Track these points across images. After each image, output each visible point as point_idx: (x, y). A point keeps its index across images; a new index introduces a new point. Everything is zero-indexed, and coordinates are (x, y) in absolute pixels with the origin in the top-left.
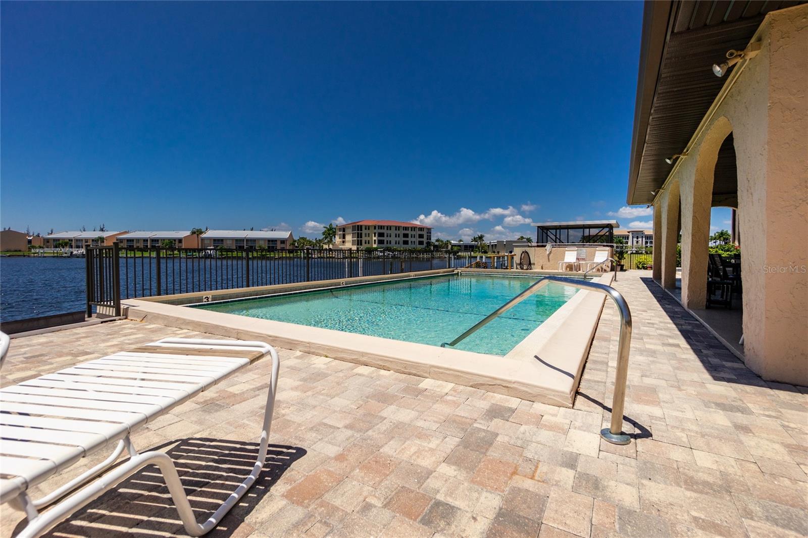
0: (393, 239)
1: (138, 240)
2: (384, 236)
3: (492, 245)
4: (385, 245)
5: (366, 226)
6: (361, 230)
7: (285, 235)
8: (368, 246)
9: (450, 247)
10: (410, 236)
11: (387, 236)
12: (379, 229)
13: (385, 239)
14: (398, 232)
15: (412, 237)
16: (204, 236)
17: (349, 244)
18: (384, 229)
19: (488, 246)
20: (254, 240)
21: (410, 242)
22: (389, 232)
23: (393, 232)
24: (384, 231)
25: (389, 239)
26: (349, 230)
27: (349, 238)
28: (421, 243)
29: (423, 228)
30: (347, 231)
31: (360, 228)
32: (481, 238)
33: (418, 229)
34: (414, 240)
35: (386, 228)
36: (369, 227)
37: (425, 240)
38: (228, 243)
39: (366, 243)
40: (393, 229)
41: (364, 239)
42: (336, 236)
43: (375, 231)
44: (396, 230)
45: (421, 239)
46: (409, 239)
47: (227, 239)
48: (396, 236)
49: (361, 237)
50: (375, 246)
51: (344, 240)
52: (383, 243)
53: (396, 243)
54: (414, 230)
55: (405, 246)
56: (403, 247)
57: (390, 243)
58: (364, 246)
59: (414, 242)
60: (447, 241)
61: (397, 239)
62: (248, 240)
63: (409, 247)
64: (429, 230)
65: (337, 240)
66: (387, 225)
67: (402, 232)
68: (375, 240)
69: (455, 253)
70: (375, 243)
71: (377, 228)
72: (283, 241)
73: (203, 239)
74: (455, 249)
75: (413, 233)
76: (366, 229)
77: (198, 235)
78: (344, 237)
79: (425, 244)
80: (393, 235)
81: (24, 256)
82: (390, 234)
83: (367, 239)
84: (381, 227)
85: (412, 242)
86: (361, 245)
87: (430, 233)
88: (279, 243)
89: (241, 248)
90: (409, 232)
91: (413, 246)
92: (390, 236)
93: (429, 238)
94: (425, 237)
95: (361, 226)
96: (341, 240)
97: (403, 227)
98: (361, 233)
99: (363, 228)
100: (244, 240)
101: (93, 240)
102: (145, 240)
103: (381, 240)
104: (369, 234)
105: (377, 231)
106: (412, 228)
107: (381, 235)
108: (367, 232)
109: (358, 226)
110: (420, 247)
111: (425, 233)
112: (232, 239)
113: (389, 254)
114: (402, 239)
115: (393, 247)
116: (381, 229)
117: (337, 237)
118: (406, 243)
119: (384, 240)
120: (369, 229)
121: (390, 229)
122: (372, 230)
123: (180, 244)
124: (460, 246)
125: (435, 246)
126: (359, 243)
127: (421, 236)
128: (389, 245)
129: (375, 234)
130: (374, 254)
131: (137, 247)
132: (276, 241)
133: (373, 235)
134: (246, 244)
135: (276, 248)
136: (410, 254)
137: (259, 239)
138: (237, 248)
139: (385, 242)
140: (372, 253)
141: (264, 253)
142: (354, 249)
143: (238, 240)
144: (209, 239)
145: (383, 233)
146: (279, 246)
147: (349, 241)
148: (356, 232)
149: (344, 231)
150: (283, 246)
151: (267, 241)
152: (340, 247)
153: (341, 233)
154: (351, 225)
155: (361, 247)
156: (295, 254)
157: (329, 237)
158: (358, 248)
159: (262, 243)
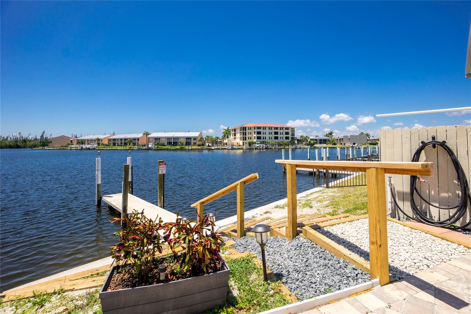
0: (267, 136)
2: (261, 134)
3: (340, 139)
4: (262, 140)
5: (249, 127)
6: (246, 130)
7: (196, 134)
8: (250, 140)
9: (309, 140)
10: (279, 133)
11: (263, 134)
12: (257, 129)
13: (262, 135)
14: (270, 131)
15: (280, 134)
16: (149, 136)
17: (238, 140)
19: (337, 139)
20: (178, 138)
21: (279, 138)
22: (264, 131)
23: (267, 131)
24: (261, 130)
25: (264, 136)
26: (238, 131)
27: (238, 135)
28: (287, 138)
29: (289, 128)
30: (236, 131)
31: (244, 129)
32: (331, 134)
33: (285, 129)
34: (282, 136)
35: (262, 128)
36: (251, 128)
37: (290, 136)
38: (163, 140)
39: (249, 139)
40: (267, 129)
41: (247, 136)
42: (231, 134)
44: (269, 129)
45: (287, 136)
46: (279, 136)
47: (162, 138)
48: (269, 134)
49: (246, 135)
50: (255, 141)
51: (235, 137)
52: (261, 139)
53: (269, 139)
54: (282, 130)
55: (277, 140)
56: (274, 141)
57: (265, 139)
58: (248, 141)
59: (282, 137)
60: (306, 136)
61: (270, 136)
62: (175, 138)
63: (279, 140)
64: (293, 130)
65: (232, 137)
66: (263, 126)
67: (274, 131)
68: (255, 137)
69: (312, 145)
70: (255, 139)
71: (256, 128)
72: (195, 139)
73: (149, 138)
74: (312, 142)
75: (281, 131)
76: (249, 129)
77: (147, 136)
78: (235, 135)
79: (290, 139)
80: (267, 133)
83: (250, 136)
84: (259, 128)
85: (280, 137)
86: (246, 140)
87: (294, 131)
88: (192, 139)
89: (169, 143)
90: (279, 131)
91: (282, 140)
92: (265, 134)
93: (293, 134)
94: (290, 134)
95: (246, 128)
96: (234, 137)
97: (274, 128)
98: (246, 132)
100: (172, 138)
103: (259, 137)
104: (251, 133)
105: (256, 130)
106: (280, 128)
107: (259, 133)
108: (250, 131)
109: (243, 127)
110: (286, 141)
111: (290, 131)
112: (165, 138)
113: (263, 146)
114: (273, 136)
115: (267, 141)
118: (276, 138)
119: (261, 137)
120: (251, 129)
121: (265, 129)
122: (253, 131)
123: (138, 141)
124: (316, 140)
125: (298, 140)
126: (244, 139)
127: (287, 133)
128: (264, 140)
130: (253, 146)
131: (118, 143)
132: (191, 138)
133: (254, 133)
134: (173, 140)
135: (191, 143)
136: (279, 146)
137: (181, 137)
138: (168, 143)
139: (262, 138)
140: (252, 145)
141: (183, 146)
142: (241, 143)
143: (169, 138)
144: (152, 138)
145: (261, 132)
146: (193, 142)
147: (238, 138)
148: (242, 131)
149: (235, 131)
150: (195, 141)
151: (185, 139)
152: (233, 142)
153: (234, 132)
154: (239, 127)
155: (246, 141)
156: (202, 147)
157: (226, 136)
158: (243, 143)
159: (182, 140)
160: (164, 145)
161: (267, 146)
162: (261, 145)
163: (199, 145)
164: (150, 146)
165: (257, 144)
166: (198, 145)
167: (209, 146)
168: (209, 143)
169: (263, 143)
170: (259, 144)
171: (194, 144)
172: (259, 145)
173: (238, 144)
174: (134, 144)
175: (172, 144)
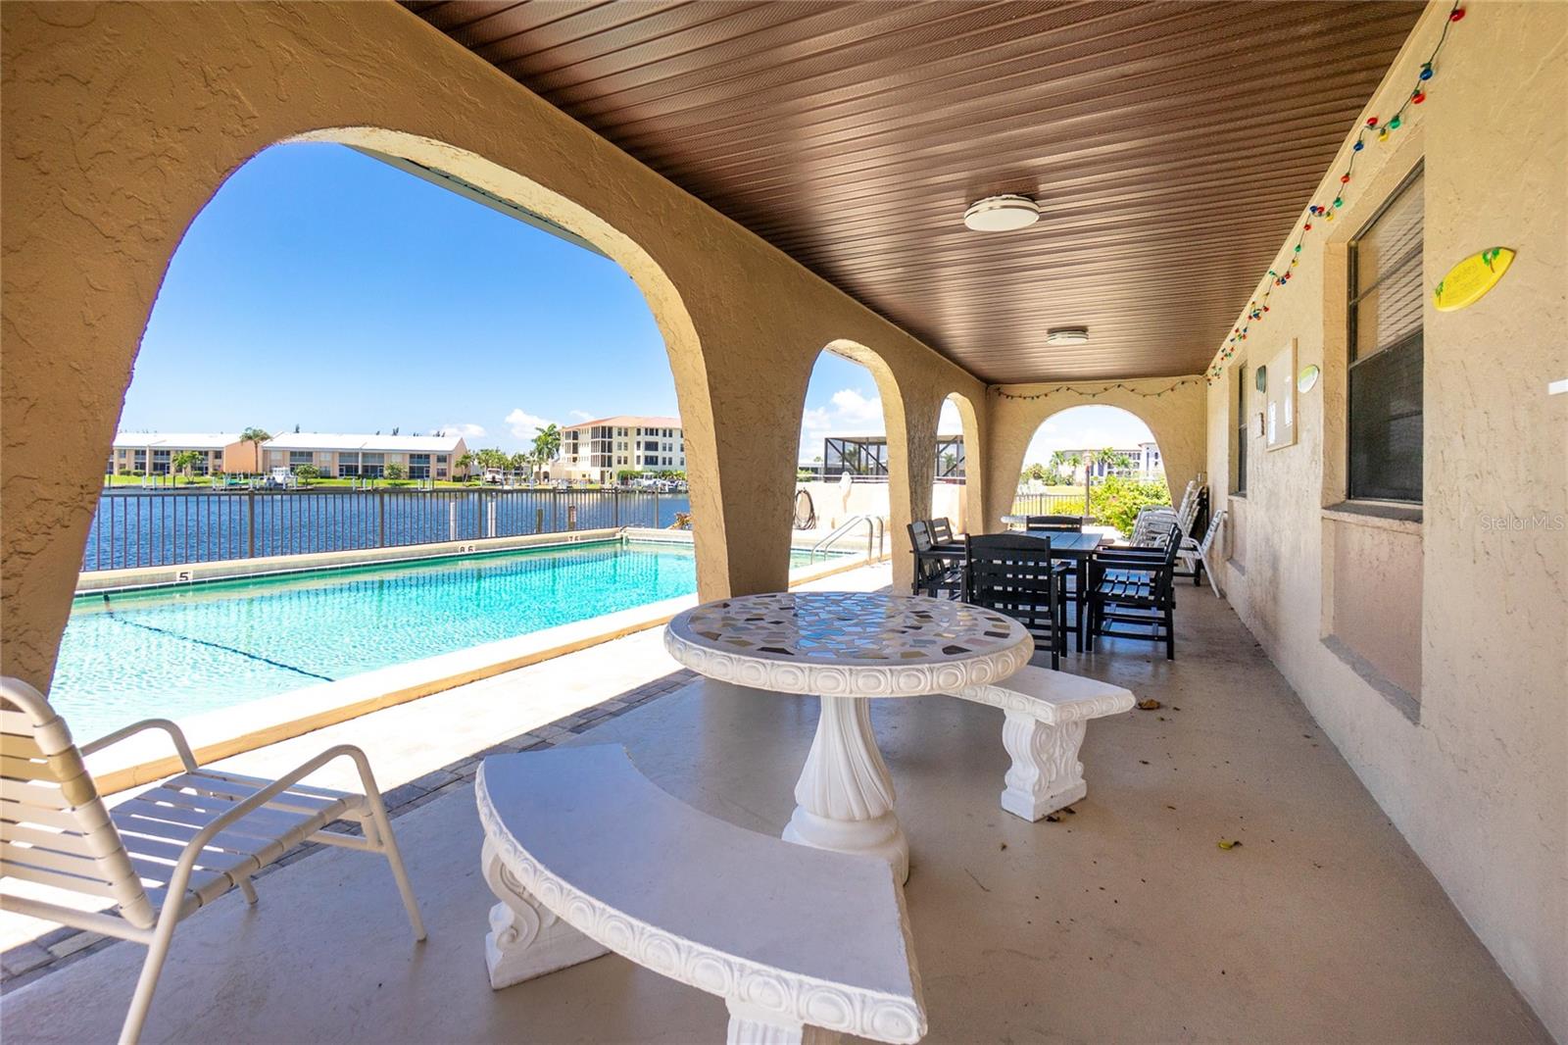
0: (676, 455)
1: (125, 451)
2: (656, 449)
4: (660, 467)
5: (620, 429)
6: (610, 437)
7: (447, 444)
8: (623, 467)
11: (664, 449)
12: (646, 434)
13: (660, 454)
16: (267, 444)
17: (583, 467)
18: (657, 435)
20: (381, 455)
22: (667, 440)
23: (676, 441)
24: (659, 439)
25: (667, 454)
26: (585, 438)
27: (585, 451)
30: (580, 436)
31: (607, 432)
35: (661, 433)
36: (626, 429)
38: (322, 459)
39: (619, 462)
40: (676, 434)
41: (616, 454)
42: (561, 447)
43: (639, 438)
47: (323, 451)
48: (682, 450)
49: (610, 451)
50: (639, 468)
51: (575, 455)
52: (656, 463)
53: (682, 464)
57: (670, 463)
58: (616, 468)
62: (368, 454)
65: (563, 454)
66: (664, 426)
68: (639, 457)
70: (638, 462)
71: (643, 432)
72: (443, 458)
73: (266, 452)
76: (620, 434)
77: (256, 442)
78: (575, 450)
80: (676, 448)
82: (671, 444)
83: (623, 453)
84: (652, 432)
86: (610, 465)
88: (433, 460)
89: (349, 471)
92: (671, 449)
95: (610, 429)
96: (571, 455)
98: (610, 443)
99: (615, 432)
100: (358, 454)
102: (141, 452)
103: (652, 457)
104: (626, 445)
105: (644, 438)
107: (651, 446)
108: (623, 439)
109: (604, 428)
112: (332, 451)
113: (664, 485)
115: (676, 471)
116: (652, 434)
117: (562, 450)
119: (657, 457)
120: (626, 434)
121: (671, 436)
122: (633, 438)
123: (218, 462)
126: (607, 462)
128: (667, 467)
129: (639, 444)
130: (633, 484)
131: (122, 466)
132: (427, 457)
133: (635, 446)
134: (363, 461)
135: (428, 471)
137: (391, 452)
138: (341, 470)
139: (660, 461)
140: (630, 482)
141: (398, 482)
142: (596, 474)
143: (343, 454)
144: (283, 450)
145: (657, 444)
146: (434, 467)
147: (586, 458)
148: (600, 439)
149: (575, 436)
150: (442, 466)
151: (408, 456)
152: (567, 469)
153: (571, 441)
154: (590, 427)
155: (610, 470)
156: (468, 484)
157: (546, 450)
158: (602, 473)
159: (396, 461)
160: (326, 476)
161: (676, 486)
162: (660, 482)
163: (456, 479)
164: (279, 479)
165: (647, 477)
166: (454, 477)
167: (494, 481)
168: (493, 472)
169: (663, 475)
170: (651, 479)
171: (438, 474)
172: (651, 482)
173: (584, 476)
174: (202, 471)
175: (360, 472)
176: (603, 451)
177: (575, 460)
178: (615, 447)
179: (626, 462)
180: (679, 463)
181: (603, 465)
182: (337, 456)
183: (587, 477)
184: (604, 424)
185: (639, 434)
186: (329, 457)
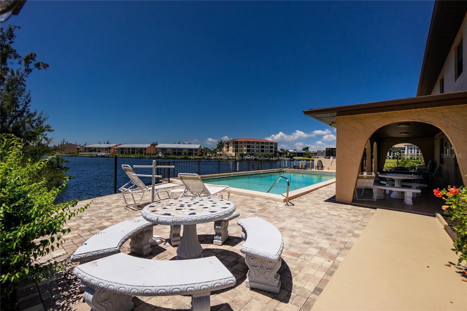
0: (255, 149)
1: (126, 149)
3: (314, 153)
4: (251, 152)
5: (240, 142)
6: (238, 144)
7: (197, 146)
8: (241, 153)
9: (288, 153)
10: (265, 147)
11: (252, 147)
13: (251, 149)
14: (258, 145)
15: (266, 148)
17: (231, 152)
18: (250, 143)
19: (312, 153)
20: (181, 149)
21: (265, 151)
22: (253, 145)
23: (255, 145)
24: (251, 145)
25: (253, 149)
26: (231, 144)
27: (231, 148)
28: (271, 151)
29: (273, 143)
30: (230, 144)
31: (237, 143)
32: (307, 148)
33: (270, 143)
34: (267, 149)
36: (242, 142)
39: (240, 151)
40: (255, 143)
41: (239, 149)
42: (224, 147)
43: (245, 144)
44: (257, 144)
45: (271, 149)
47: (168, 148)
48: (257, 148)
50: (245, 153)
53: (257, 151)
54: (267, 144)
55: (262, 153)
56: (260, 154)
57: (254, 151)
58: (239, 153)
59: (267, 151)
60: (287, 150)
61: (258, 149)
62: (179, 149)
63: (265, 153)
64: (276, 144)
65: (225, 149)
66: (252, 141)
67: (260, 145)
68: (245, 150)
69: (291, 157)
70: (245, 151)
71: (246, 142)
72: (196, 150)
73: (156, 148)
74: (292, 155)
75: (267, 145)
76: (240, 143)
77: (154, 146)
78: (228, 148)
79: (274, 152)
80: (255, 147)
81: (77, 156)
82: (254, 146)
83: (241, 149)
84: (249, 142)
87: (277, 146)
88: (194, 150)
89: (175, 153)
90: (265, 145)
91: (267, 153)
92: (254, 147)
93: (276, 148)
94: (274, 148)
95: (238, 142)
97: (261, 142)
98: (238, 146)
99: (239, 143)
100: (176, 149)
101: (105, 148)
102: (129, 149)
103: (249, 150)
104: (242, 146)
107: (248, 147)
108: (241, 145)
109: (236, 142)
110: (270, 154)
111: (273, 146)
113: (253, 158)
114: (260, 149)
115: (255, 153)
116: (249, 143)
118: (262, 151)
121: (254, 143)
123: (145, 151)
124: (294, 153)
125: (280, 153)
127: (271, 147)
129: (245, 146)
130: (245, 158)
131: (125, 152)
132: (192, 150)
133: (244, 146)
134: (178, 151)
135: (193, 154)
136: (265, 158)
137: (184, 149)
138: (173, 153)
139: (251, 151)
140: (243, 157)
141: (186, 156)
142: (234, 154)
143: (174, 149)
144: (159, 148)
145: (250, 146)
146: (194, 152)
147: (231, 150)
148: (235, 145)
149: (228, 144)
150: (196, 152)
151: (188, 150)
152: (226, 153)
154: (232, 141)
156: (202, 157)
157: (220, 148)
158: (236, 154)
159: (185, 151)
160: (169, 154)
161: (256, 158)
163: (200, 156)
164: (160, 155)
166: (199, 155)
168: (209, 154)
169: (252, 155)
171: (195, 154)
174: (142, 153)
175: (177, 154)
176: (236, 148)
177: (228, 150)
178: (239, 147)
179: (242, 151)
180: (256, 151)
181: (236, 152)
182: (172, 149)
183: (231, 155)
184: (236, 140)
185: (245, 143)
186: (170, 150)
